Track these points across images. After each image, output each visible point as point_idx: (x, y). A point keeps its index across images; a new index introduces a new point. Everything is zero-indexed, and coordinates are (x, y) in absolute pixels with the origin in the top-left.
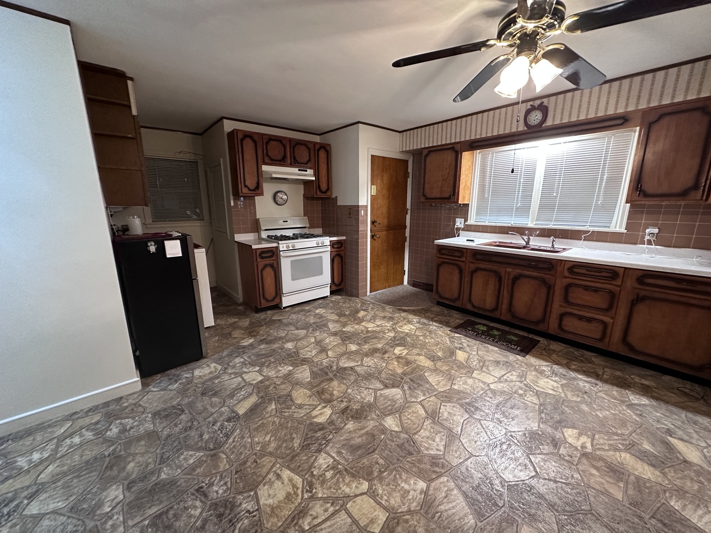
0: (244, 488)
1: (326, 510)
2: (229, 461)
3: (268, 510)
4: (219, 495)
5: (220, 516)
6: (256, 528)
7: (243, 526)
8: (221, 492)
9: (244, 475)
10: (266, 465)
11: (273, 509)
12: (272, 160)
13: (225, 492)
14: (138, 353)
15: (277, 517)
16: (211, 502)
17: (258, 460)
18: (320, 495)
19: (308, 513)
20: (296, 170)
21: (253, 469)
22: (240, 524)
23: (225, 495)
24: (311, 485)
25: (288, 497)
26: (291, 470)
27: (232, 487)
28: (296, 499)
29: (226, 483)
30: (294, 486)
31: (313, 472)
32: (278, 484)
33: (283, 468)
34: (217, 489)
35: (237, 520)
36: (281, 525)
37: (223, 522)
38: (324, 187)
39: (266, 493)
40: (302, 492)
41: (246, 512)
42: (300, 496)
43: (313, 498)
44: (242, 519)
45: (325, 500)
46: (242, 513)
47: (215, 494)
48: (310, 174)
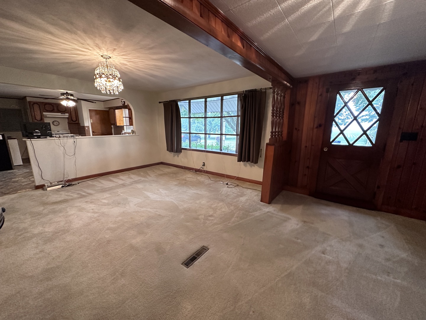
12: (48, 111)
20: (60, 114)
38: (74, 119)
48: (67, 115)
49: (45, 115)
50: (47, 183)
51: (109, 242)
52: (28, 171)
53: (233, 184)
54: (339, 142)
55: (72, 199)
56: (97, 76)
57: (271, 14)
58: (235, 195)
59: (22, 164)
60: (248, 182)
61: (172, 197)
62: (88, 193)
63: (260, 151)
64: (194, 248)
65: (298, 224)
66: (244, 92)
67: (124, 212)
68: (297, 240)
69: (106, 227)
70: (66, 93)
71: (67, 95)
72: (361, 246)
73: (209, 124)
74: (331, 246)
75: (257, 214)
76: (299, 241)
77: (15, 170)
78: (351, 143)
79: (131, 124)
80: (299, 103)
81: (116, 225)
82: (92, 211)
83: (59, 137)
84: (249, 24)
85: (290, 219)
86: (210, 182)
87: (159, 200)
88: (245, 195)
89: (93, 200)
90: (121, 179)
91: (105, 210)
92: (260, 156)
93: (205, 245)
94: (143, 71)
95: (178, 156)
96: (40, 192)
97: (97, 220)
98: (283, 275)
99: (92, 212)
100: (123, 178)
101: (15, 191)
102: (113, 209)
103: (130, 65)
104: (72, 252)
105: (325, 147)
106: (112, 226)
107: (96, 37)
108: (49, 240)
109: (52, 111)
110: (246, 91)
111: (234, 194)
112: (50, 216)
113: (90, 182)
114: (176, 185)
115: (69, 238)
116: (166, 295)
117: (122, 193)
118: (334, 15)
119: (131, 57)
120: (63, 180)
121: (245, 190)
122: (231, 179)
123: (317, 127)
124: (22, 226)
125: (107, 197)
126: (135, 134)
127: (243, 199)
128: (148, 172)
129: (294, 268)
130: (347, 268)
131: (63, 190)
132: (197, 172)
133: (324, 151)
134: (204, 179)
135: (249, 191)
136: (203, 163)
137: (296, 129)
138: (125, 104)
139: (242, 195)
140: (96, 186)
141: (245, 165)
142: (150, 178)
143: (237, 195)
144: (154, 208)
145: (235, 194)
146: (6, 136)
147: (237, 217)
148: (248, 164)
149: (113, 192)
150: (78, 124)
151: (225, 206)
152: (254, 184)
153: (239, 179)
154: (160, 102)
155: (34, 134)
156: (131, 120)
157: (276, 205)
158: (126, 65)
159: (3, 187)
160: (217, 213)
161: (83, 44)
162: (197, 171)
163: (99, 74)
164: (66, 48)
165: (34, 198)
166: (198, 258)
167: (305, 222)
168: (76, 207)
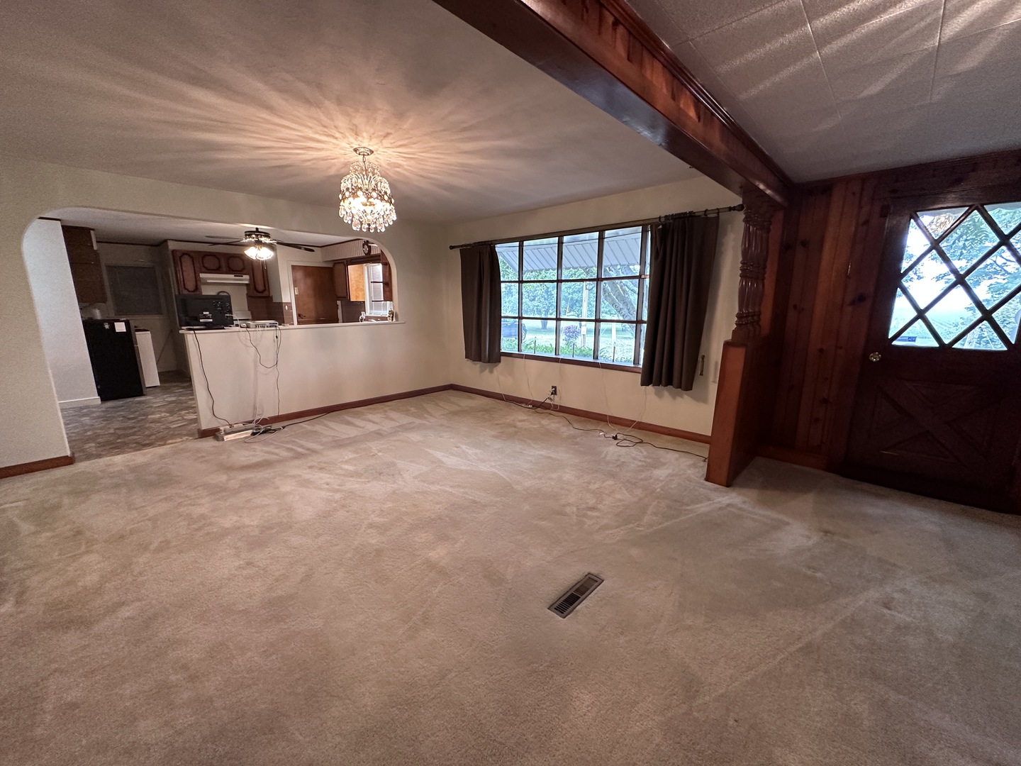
12: (208, 270)
14: (99, 387)
20: (232, 276)
38: (261, 288)
48: (246, 279)
49: (202, 278)
50: (224, 426)
51: (379, 552)
52: (174, 399)
53: (629, 438)
54: (913, 339)
55: (279, 461)
56: (347, 194)
57: (783, 44)
58: (640, 464)
59: (159, 384)
60: (666, 434)
61: (493, 464)
62: (308, 449)
63: (700, 359)
64: (569, 576)
65: (809, 538)
66: (663, 220)
67: (394, 492)
68: (814, 572)
69: (366, 522)
70: (255, 230)
71: (257, 235)
72: (984, 596)
73: (546, 297)
74: (903, 591)
75: (702, 508)
76: (819, 575)
77: (148, 397)
78: (947, 342)
79: (388, 296)
80: (805, 244)
81: (386, 520)
82: (327, 487)
83: (248, 327)
84: (723, 69)
85: (788, 524)
86: (573, 432)
87: (463, 468)
88: (664, 464)
89: (325, 465)
90: (369, 421)
91: (353, 484)
92: (698, 372)
93: (593, 571)
94: (430, 178)
95: (491, 372)
96: (209, 443)
97: (343, 506)
98: (793, 649)
99: (329, 490)
100: (373, 420)
101: (163, 440)
102: (368, 485)
103: (409, 168)
104: (310, 569)
105: (874, 352)
106: (374, 518)
107: (357, 111)
108: (257, 543)
109: (217, 270)
110: (666, 217)
111: (636, 462)
112: (246, 495)
113: (306, 426)
114: (494, 437)
115: (296, 540)
116: (529, 668)
117: (380, 451)
118: (943, 35)
119: (417, 150)
120: (252, 419)
121: (662, 452)
122: (623, 427)
123: (853, 303)
124: (197, 511)
125: (350, 459)
126: (397, 319)
127: (661, 473)
128: (425, 405)
129: (819, 633)
130: (954, 646)
131: (254, 440)
132: (539, 409)
133: (872, 361)
134: (557, 425)
135: (672, 456)
136: (553, 387)
137: (795, 307)
138: (372, 253)
139: (657, 464)
140: (322, 433)
141: (659, 395)
142: (432, 420)
143: (644, 463)
144: (459, 486)
145: (640, 461)
146: (132, 324)
147: (655, 514)
148: (666, 392)
149: (361, 449)
150: (269, 298)
151: (620, 488)
152: (680, 439)
153: (641, 426)
154: (452, 247)
155: (201, 321)
156: (387, 289)
157: (745, 491)
158: (399, 166)
159: (135, 432)
160: (604, 502)
161: (325, 127)
162: (538, 406)
163: (350, 190)
164: (287, 136)
165: (203, 457)
166: (582, 597)
167: (826, 532)
168: (294, 477)
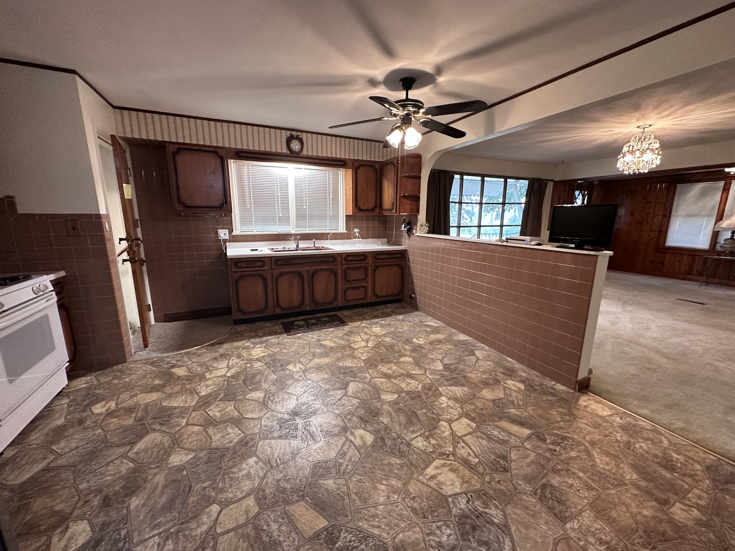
0: (445, 507)
1: (463, 447)
2: (410, 527)
3: (465, 485)
4: (452, 533)
5: (474, 528)
6: (481, 494)
7: (481, 505)
8: (449, 532)
9: (429, 508)
10: (419, 488)
11: (464, 482)
13: (448, 527)
15: (471, 478)
16: (460, 540)
17: (412, 496)
18: (452, 449)
19: (466, 458)
21: (423, 500)
22: (480, 508)
23: (452, 526)
24: (443, 454)
25: (453, 470)
26: (427, 467)
27: (444, 519)
28: (455, 465)
29: (439, 528)
30: (444, 465)
31: (430, 452)
32: (440, 478)
33: (425, 473)
34: (446, 536)
35: (476, 510)
36: (477, 476)
37: (479, 524)
39: (450, 487)
40: (448, 460)
41: (468, 503)
42: (452, 462)
43: (454, 454)
44: (475, 507)
45: (455, 447)
46: (470, 507)
47: (451, 537)
